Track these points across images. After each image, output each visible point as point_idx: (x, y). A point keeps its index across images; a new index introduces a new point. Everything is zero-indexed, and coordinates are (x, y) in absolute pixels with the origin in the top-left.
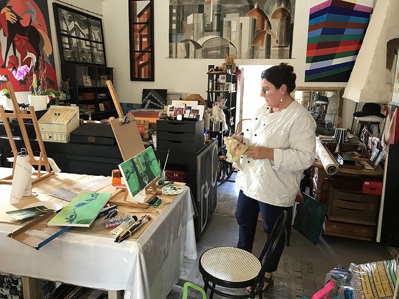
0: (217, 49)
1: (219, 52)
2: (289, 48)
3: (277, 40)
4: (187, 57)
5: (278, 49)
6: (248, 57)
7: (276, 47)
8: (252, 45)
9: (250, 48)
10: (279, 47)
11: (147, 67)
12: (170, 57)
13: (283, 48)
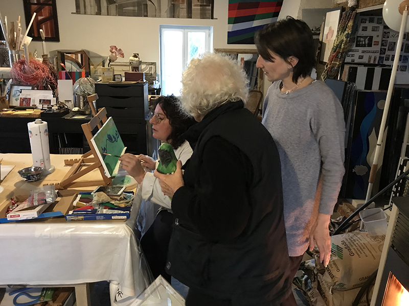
0: (133, 5)
1: (136, 8)
2: (210, 8)
4: (99, 13)
5: (199, 7)
6: (169, 15)
7: (197, 5)
8: (172, 3)
9: (170, 5)
10: (201, 6)
11: (49, 23)
12: (78, 11)
13: (205, 7)
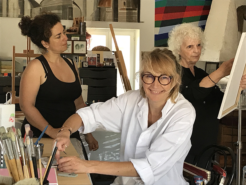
0: (58, 8)
1: (61, 11)
2: (137, 11)
3: (125, 3)
4: (22, 16)
5: (126, 11)
6: (94, 19)
8: (98, 7)
9: (96, 9)
12: (0, 14)
13: (131, 11)
